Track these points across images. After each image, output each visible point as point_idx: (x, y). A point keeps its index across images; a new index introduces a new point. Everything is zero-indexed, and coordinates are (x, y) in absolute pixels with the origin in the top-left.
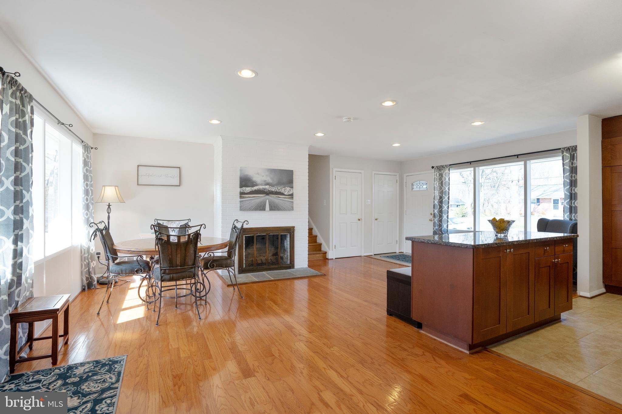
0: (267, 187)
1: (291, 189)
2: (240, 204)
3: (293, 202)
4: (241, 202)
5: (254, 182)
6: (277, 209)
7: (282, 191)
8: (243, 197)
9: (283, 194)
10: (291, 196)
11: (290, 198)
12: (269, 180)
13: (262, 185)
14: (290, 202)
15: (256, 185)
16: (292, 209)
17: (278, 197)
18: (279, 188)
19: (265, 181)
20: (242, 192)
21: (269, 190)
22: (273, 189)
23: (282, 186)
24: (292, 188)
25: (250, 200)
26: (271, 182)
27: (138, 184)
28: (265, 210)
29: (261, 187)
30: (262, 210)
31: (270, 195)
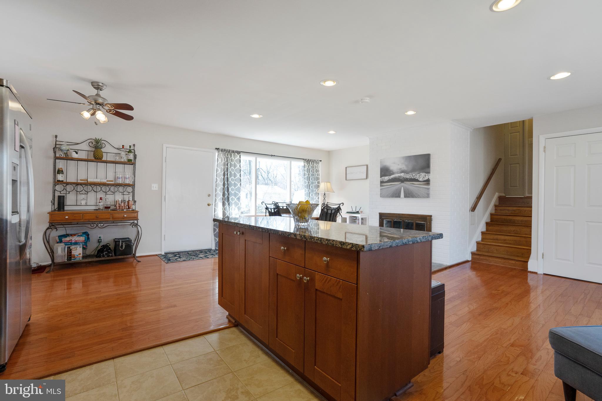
0: (402, 175)
1: (426, 175)
2: (380, 192)
3: (428, 189)
4: (381, 189)
5: (391, 171)
6: (412, 196)
7: (417, 177)
8: (383, 185)
9: (417, 180)
10: (428, 182)
11: (425, 184)
12: (404, 168)
13: (398, 173)
14: (426, 188)
15: (393, 174)
16: (428, 196)
17: (413, 184)
18: (414, 175)
19: (400, 169)
20: (382, 181)
21: (404, 177)
22: (408, 176)
23: (417, 172)
24: (429, 173)
25: (388, 187)
26: (406, 169)
27: (346, 179)
28: (400, 197)
29: (397, 175)
30: (397, 197)
31: (405, 182)
